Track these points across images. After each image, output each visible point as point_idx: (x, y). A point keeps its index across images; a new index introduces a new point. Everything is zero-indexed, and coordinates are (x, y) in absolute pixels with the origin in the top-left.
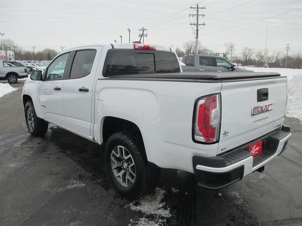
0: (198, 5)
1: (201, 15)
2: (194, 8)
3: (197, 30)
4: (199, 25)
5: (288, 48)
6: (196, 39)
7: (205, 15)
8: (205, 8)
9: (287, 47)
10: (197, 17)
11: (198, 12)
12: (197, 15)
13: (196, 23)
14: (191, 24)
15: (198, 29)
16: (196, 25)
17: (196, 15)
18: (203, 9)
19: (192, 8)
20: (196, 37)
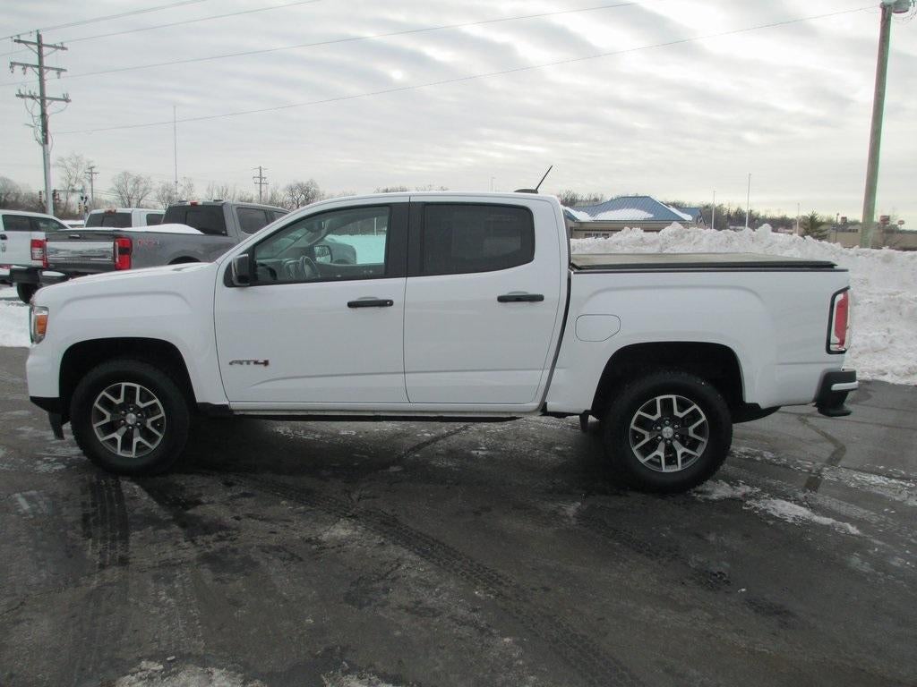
0: (39, 37)
1: (53, 69)
2: (25, 42)
3: (43, 115)
4: (47, 101)
5: (261, 178)
6: (43, 145)
7: (65, 70)
8: (63, 48)
9: (258, 175)
10: (41, 75)
11: (40, 56)
12: (40, 66)
13: (38, 94)
14: (22, 96)
15: (48, 113)
16: (39, 100)
17: (38, 67)
18: (59, 50)
19: (19, 41)
20: (40, 136)
